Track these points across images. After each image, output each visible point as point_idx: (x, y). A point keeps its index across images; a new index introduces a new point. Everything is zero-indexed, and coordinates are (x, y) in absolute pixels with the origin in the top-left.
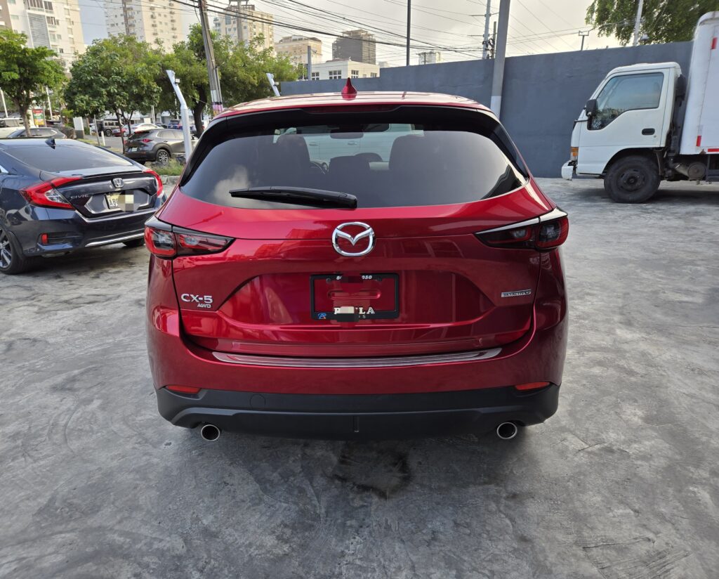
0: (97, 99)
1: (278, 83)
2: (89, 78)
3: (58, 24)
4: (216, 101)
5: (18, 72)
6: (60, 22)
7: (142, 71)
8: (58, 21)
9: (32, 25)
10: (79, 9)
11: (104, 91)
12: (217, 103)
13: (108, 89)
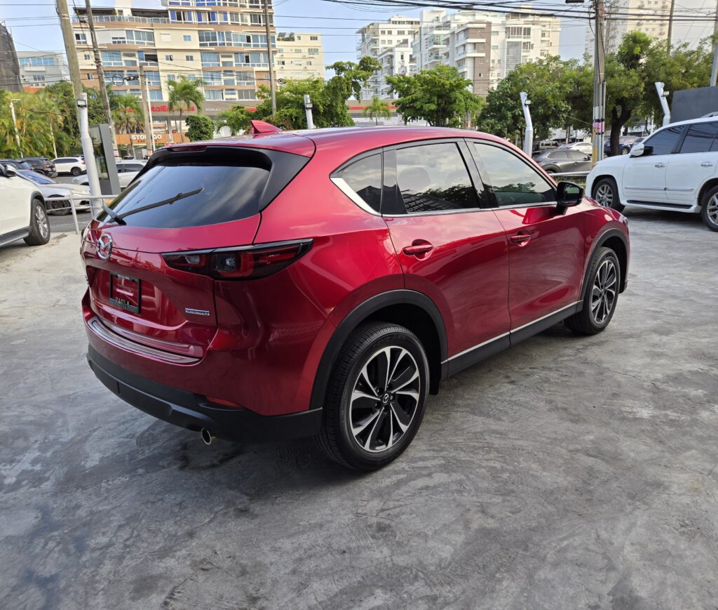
0: (502, 122)
1: (667, 93)
2: (498, 103)
3: (532, 48)
4: (597, 118)
5: (436, 103)
6: (534, 46)
7: (552, 91)
8: (533, 45)
9: (508, 53)
10: (559, 29)
11: (509, 114)
12: (598, 121)
13: (513, 112)
